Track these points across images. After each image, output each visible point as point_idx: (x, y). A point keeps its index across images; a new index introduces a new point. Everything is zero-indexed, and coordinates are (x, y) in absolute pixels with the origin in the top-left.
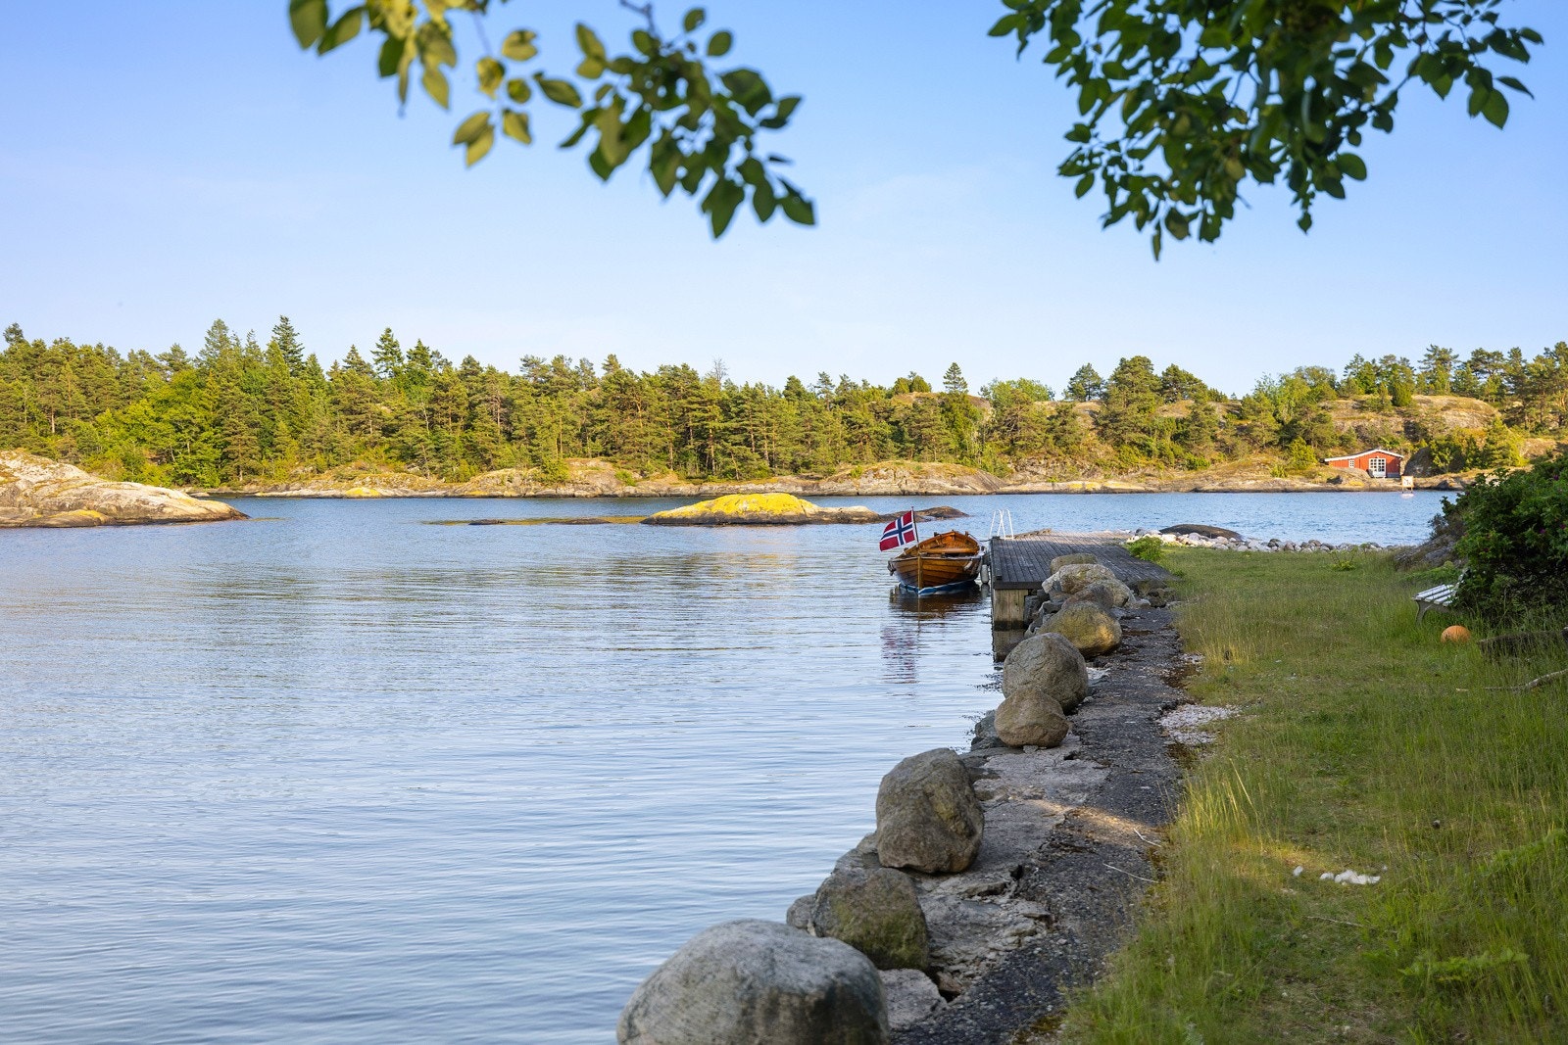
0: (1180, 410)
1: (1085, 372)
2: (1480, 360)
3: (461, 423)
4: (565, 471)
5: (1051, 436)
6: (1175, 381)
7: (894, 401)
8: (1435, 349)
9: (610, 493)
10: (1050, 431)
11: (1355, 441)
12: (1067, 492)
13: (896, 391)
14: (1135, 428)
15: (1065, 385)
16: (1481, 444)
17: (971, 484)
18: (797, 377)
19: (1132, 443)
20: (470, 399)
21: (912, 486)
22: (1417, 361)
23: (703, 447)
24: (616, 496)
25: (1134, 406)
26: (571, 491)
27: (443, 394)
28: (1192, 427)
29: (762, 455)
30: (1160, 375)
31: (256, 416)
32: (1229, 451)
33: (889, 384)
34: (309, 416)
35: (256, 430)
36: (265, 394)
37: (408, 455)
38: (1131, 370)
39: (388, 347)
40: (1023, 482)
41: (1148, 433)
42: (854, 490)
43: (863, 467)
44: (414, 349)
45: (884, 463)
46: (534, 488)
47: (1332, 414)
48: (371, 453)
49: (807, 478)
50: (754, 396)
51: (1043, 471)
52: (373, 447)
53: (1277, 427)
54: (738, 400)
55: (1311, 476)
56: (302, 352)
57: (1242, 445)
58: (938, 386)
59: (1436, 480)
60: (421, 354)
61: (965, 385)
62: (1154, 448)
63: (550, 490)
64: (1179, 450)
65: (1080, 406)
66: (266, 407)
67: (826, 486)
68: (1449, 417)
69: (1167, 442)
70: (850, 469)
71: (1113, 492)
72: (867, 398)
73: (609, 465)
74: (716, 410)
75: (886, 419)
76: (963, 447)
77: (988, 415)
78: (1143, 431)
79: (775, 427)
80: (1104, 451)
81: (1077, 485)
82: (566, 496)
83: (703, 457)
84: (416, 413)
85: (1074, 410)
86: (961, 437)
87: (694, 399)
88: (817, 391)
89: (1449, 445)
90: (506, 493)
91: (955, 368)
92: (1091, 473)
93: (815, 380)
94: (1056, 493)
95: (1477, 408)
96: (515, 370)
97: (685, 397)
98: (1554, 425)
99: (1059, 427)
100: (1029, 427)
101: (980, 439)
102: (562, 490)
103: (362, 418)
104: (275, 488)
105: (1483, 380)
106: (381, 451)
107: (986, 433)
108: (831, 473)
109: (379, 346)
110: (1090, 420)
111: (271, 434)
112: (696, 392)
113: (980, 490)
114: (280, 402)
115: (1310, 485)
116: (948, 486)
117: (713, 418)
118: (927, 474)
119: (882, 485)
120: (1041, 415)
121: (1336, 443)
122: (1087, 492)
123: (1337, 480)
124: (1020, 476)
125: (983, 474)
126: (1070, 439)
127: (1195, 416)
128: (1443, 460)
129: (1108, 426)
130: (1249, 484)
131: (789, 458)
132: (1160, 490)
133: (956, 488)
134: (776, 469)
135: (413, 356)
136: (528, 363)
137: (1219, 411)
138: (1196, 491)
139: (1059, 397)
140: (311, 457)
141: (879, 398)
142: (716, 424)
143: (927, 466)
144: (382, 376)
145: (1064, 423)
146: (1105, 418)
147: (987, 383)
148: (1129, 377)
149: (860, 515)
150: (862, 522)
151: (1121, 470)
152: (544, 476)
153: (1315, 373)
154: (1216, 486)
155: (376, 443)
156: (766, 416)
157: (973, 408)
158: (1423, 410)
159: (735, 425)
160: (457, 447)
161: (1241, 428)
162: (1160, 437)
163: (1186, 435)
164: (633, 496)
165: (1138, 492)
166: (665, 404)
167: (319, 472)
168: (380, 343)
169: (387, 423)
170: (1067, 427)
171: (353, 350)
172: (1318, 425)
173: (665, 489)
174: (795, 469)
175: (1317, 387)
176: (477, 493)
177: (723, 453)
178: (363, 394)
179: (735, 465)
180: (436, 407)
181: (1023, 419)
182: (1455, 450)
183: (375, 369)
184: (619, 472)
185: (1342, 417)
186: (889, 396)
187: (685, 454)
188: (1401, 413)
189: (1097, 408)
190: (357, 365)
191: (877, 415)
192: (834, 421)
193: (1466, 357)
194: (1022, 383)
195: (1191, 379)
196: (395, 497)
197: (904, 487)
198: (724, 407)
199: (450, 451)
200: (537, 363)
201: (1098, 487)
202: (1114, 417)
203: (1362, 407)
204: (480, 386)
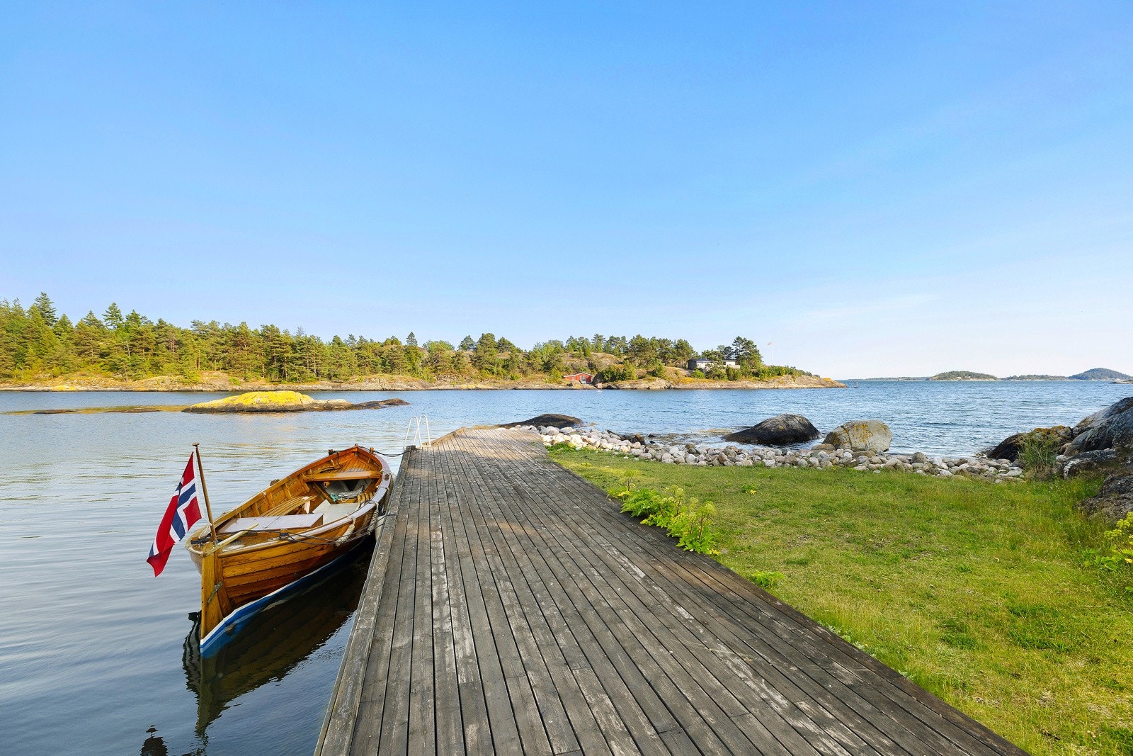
0: (506, 355)
1: (468, 339)
2: (612, 340)
3: (150, 353)
4: (198, 377)
5: (453, 365)
6: (503, 344)
7: (383, 349)
8: (597, 335)
9: (224, 389)
10: (452, 363)
11: (571, 370)
12: (460, 389)
13: (385, 344)
14: (488, 362)
15: (459, 344)
16: (621, 371)
17: (416, 385)
18: (338, 336)
19: (486, 369)
20: (157, 340)
21: (388, 386)
22: (591, 338)
23: (281, 366)
24: (228, 391)
25: (488, 353)
26: (200, 388)
27: (139, 337)
28: (511, 363)
29: (312, 370)
30: (497, 341)
31: (15, 345)
32: (524, 373)
33: (383, 341)
34: (52, 346)
35: (13, 353)
36: (22, 333)
37: (114, 368)
38: (485, 339)
39: (114, 313)
40: (440, 385)
41: (493, 365)
42: (359, 388)
43: (364, 377)
44: (130, 315)
45: (375, 375)
46: (178, 386)
47: (562, 358)
48: (91, 367)
49: (335, 382)
50: (309, 341)
51: (449, 380)
52: (93, 364)
53: (543, 363)
54: (300, 343)
55: (559, 383)
56: (55, 313)
57: (529, 371)
58: (404, 343)
59: (606, 385)
60: (134, 318)
61: (416, 342)
62: (495, 371)
63: (187, 387)
64: (505, 372)
65: (465, 353)
66: (23, 340)
67: (344, 386)
68: (603, 361)
69: (500, 368)
70: (357, 378)
71: (480, 389)
72: (371, 347)
73: (226, 374)
74: (289, 348)
75: (380, 356)
76: (414, 369)
77: (426, 355)
78: (491, 364)
79: (320, 357)
80: (474, 372)
81: (464, 386)
82: (197, 391)
83: (281, 371)
84: (122, 347)
85: (463, 354)
86: (414, 365)
87: (277, 342)
88: (348, 343)
89: (609, 371)
90: (160, 389)
91: (412, 335)
92: (469, 381)
93: (347, 338)
94: (455, 390)
95: (612, 358)
96: (187, 326)
97: (272, 341)
98: (645, 364)
99: (456, 362)
100: (443, 361)
101: (422, 366)
102: (195, 388)
103: (86, 348)
104: (23, 385)
105: (613, 347)
106: (98, 366)
107: (425, 364)
108: (347, 380)
109: (108, 312)
110: (470, 359)
111: (23, 355)
112: (278, 339)
113: (420, 388)
114: (33, 338)
115: (560, 387)
116: (405, 387)
117: (287, 352)
118: (395, 381)
119: (373, 386)
120: (449, 356)
121: (564, 370)
122: (469, 389)
123: (571, 385)
124: (439, 382)
125: (422, 381)
126: (461, 366)
127: (512, 358)
128: (608, 377)
129: (476, 361)
130: (537, 386)
131: (326, 372)
132: (500, 389)
133: (409, 387)
134: (320, 377)
135: (129, 318)
136: (195, 324)
137: (521, 357)
138: (515, 389)
139: (456, 349)
140: (51, 368)
141: (378, 346)
142: (290, 355)
143: (395, 377)
144: (109, 327)
145: (459, 360)
146: (475, 358)
147: (425, 342)
148: (485, 342)
149: (339, 405)
150: (340, 409)
151: (482, 380)
152: (184, 380)
153: (556, 343)
154: (523, 387)
155: (95, 362)
156: (314, 352)
157: (419, 352)
158: (594, 358)
159: (299, 356)
160: (147, 365)
161: (529, 364)
162: (497, 366)
163: (508, 365)
164: (238, 391)
165: (491, 389)
166: (261, 344)
167: (54, 377)
168: (108, 310)
169: (103, 351)
170: (460, 361)
171: (91, 313)
172: (558, 363)
173: (257, 387)
174: (330, 377)
175: (557, 348)
176: (142, 389)
177: (291, 370)
178: (88, 335)
179: (297, 375)
180: (134, 343)
181: (441, 358)
182: (612, 373)
183: (104, 324)
184: (231, 378)
185: (566, 360)
186: (382, 346)
187: (272, 370)
188: (587, 359)
189: (472, 354)
190: (93, 322)
191: (376, 354)
192: (351, 355)
193: (608, 339)
194: (441, 342)
195: (510, 344)
196: (88, 391)
197: (384, 387)
198: (293, 346)
199: (141, 367)
200: (201, 324)
201: (474, 387)
202: (479, 358)
203: (573, 356)
204: (164, 334)
